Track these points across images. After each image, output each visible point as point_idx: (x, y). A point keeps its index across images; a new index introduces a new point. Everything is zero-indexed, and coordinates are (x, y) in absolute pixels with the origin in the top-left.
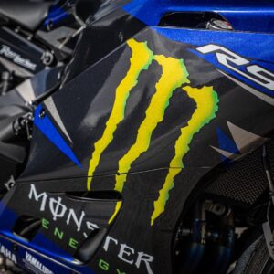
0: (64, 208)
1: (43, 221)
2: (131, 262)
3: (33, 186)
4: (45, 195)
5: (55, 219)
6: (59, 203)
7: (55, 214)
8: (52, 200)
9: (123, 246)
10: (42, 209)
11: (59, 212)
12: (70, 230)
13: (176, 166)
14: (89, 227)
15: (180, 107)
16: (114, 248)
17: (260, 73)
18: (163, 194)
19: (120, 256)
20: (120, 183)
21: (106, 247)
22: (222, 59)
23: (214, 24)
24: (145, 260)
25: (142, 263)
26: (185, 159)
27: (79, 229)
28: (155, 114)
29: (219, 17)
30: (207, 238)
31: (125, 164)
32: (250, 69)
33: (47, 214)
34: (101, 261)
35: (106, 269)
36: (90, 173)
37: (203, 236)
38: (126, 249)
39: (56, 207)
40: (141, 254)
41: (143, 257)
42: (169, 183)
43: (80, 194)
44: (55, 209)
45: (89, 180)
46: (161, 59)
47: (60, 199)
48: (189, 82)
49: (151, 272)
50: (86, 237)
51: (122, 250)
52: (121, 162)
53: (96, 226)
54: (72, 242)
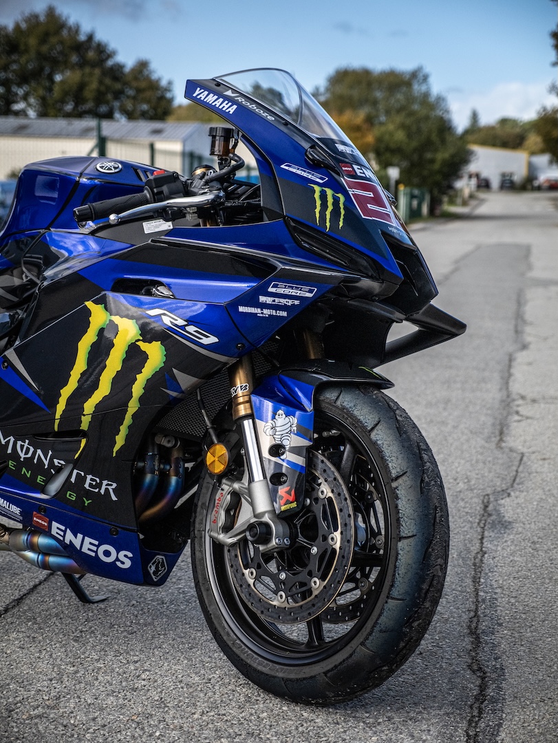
0: (32, 449)
1: (11, 463)
2: (97, 490)
4: (12, 439)
5: (22, 460)
6: (26, 445)
7: (22, 455)
8: (19, 443)
9: (89, 477)
10: (9, 451)
11: (27, 453)
12: (38, 468)
13: (133, 406)
14: (56, 464)
15: (135, 357)
16: (80, 480)
17: (196, 331)
18: (123, 430)
19: (87, 486)
20: (85, 425)
21: (73, 480)
22: (166, 320)
23: (158, 290)
24: (109, 487)
25: (107, 490)
26: (141, 399)
27: (46, 467)
29: (161, 284)
30: (159, 470)
31: (89, 406)
32: (187, 328)
33: (15, 455)
34: (69, 492)
35: (74, 499)
36: (58, 416)
37: (156, 468)
38: (91, 480)
39: (24, 450)
40: (105, 482)
41: (107, 485)
42: (128, 420)
43: (47, 435)
44: (22, 451)
45: (57, 422)
46: (116, 319)
47: (27, 441)
48: (141, 338)
49: (114, 498)
50: (54, 473)
51: (88, 481)
52: (86, 405)
53: (62, 462)
54: (39, 479)
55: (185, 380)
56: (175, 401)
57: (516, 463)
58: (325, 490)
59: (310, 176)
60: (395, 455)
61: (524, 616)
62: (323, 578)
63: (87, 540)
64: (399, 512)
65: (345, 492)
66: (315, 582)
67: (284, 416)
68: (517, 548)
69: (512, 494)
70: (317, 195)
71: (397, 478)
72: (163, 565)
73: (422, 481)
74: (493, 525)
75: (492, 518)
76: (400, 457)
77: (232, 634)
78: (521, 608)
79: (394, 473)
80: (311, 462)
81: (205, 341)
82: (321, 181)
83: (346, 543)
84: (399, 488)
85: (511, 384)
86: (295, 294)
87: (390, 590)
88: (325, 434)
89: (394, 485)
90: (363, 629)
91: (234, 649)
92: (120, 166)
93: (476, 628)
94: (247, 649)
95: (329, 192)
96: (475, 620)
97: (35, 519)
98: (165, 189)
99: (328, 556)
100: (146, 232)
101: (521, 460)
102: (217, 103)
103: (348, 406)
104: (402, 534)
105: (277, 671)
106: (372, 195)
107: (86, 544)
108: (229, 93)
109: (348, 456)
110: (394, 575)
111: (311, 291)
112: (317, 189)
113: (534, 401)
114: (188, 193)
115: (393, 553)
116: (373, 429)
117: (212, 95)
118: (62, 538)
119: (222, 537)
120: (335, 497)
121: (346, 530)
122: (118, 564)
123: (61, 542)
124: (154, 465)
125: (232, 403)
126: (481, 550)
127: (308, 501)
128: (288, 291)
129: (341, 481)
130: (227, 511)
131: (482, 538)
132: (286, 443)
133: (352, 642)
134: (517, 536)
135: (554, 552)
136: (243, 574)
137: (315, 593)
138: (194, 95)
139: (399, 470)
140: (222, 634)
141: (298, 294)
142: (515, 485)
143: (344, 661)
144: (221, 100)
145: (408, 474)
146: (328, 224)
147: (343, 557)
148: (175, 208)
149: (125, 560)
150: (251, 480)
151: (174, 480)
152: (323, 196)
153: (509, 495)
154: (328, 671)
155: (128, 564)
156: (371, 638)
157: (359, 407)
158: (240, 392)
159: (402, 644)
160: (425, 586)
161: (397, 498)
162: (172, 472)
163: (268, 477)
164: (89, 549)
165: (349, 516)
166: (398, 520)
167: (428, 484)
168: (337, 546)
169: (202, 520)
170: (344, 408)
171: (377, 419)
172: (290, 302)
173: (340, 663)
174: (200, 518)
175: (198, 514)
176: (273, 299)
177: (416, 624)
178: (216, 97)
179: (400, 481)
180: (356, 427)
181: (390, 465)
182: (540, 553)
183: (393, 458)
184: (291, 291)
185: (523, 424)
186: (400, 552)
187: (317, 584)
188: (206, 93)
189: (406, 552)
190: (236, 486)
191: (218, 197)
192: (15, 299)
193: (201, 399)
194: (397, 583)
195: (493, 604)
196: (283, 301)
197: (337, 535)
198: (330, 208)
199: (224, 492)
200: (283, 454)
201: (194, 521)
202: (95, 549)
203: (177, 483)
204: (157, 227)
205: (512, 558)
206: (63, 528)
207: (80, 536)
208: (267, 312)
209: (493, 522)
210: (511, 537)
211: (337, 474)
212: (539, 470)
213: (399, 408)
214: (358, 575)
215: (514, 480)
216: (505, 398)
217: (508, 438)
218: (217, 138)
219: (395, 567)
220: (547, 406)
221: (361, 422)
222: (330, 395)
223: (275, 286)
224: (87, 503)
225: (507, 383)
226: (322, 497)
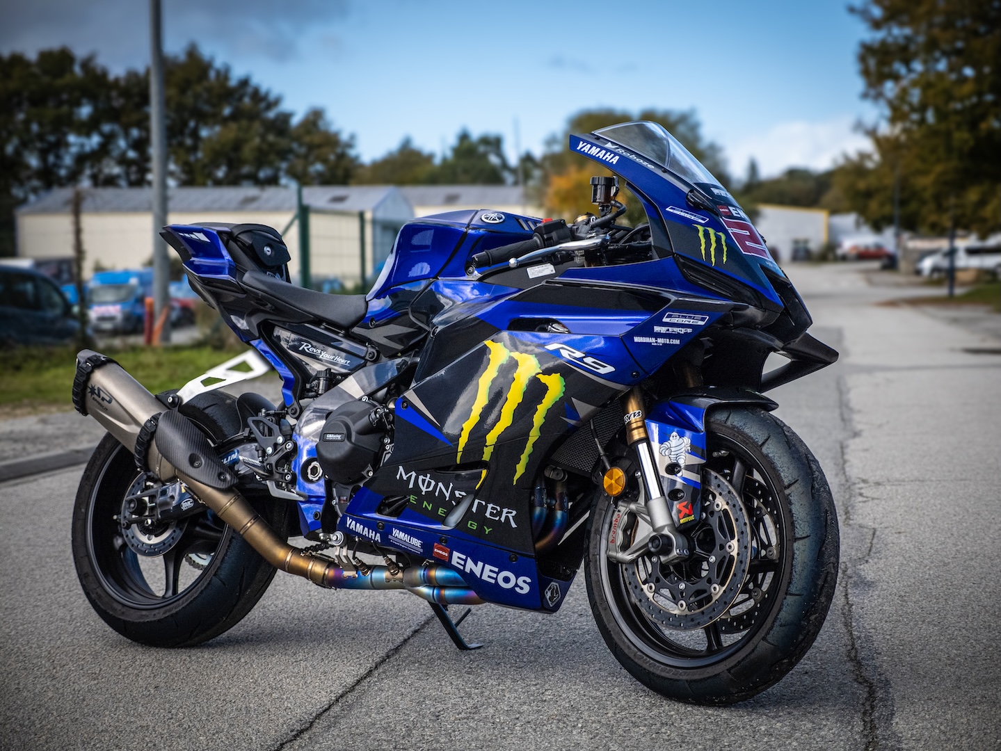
0: (433, 483)
1: (412, 497)
2: (497, 519)
3: (401, 468)
4: (414, 474)
5: (423, 493)
6: (428, 479)
7: (424, 489)
8: (421, 477)
9: (490, 506)
10: (411, 486)
11: (428, 486)
12: (439, 500)
13: (534, 435)
14: (457, 495)
15: (536, 390)
16: (482, 509)
17: (593, 362)
18: (524, 458)
19: (488, 514)
20: (487, 455)
21: (474, 509)
22: (565, 353)
23: (553, 328)
24: (509, 515)
25: (507, 518)
26: (542, 428)
28: (515, 396)
29: (555, 321)
30: (547, 504)
31: (492, 438)
32: (585, 360)
33: (416, 490)
34: (470, 522)
35: (475, 528)
36: (460, 448)
37: (545, 502)
38: (492, 508)
39: (426, 483)
40: (505, 510)
41: (507, 513)
42: (529, 448)
43: (448, 469)
44: (423, 485)
45: (459, 455)
46: (516, 355)
47: (429, 475)
48: (541, 372)
49: (514, 525)
50: (454, 504)
51: (489, 510)
52: (488, 437)
53: (464, 494)
54: (441, 511)
55: (583, 409)
56: (574, 429)
57: (870, 537)
58: (721, 503)
59: (693, 218)
60: (787, 466)
61: (901, 647)
62: (722, 584)
63: (488, 567)
64: (793, 516)
65: (740, 503)
66: (715, 588)
67: (678, 437)
68: (885, 600)
69: (870, 560)
70: (701, 234)
71: (790, 485)
72: (557, 593)
73: (813, 487)
74: (856, 585)
75: (853, 579)
76: (791, 467)
77: (633, 647)
78: (897, 642)
79: (786, 482)
80: (705, 480)
81: (602, 371)
82: (703, 222)
83: (743, 549)
84: (792, 494)
85: (847, 469)
86: (688, 323)
87: (788, 586)
88: (715, 454)
89: (787, 492)
90: (764, 626)
91: (636, 660)
92: (504, 217)
93: (856, 656)
94: (648, 659)
95: (711, 231)
96: (853, 651)
97: (435, 550)
98: (554, 235)
99: (725, 565)
100: (530, 277)
101: (874, 534)
102: (601, 155)
103: (738, 425)
104: (797, 536)
105: (680, 675)
106: (748, 234)
107: (486, 572)
108: (609, 145)
109: (738, 472)
110: (791, 573)
111: (703, 319)
112: (701, 229)
113: (878, 484)
114: (575, 238)
115: (789, 553)
116: (763, 444)
117: (594, 148)
118: (462, 568)
119: (622, 556)
120: (731, 509)
121: (743, 538)
122: (517, 589)
123: (462, 573)
124: (543, 498)
125: (625, 430)
126: (847, 603)
127: (704, 515)
128: (681, 321)
129: (735, 493)
130: (625, 531)
131: (846, 595)
132: (682, 462)
133: (754, 639)
134: (882, 592)
135: (924, 602)
136: (642, 590)
137: (715, 598)
138: (578, 148)
139: (790, 478)
140: (623, 647)
141: (691, 323)
142: (872, 554)
143: (747, 656)
144: (604, 152)
145: (799, 482)
146: (713, 260)
147: (741, 562)
148: (563, 252)
149: (523, 585)
150: (648, 497)
151: (559, 514)
152: (707, 235)
153: (867, 561)
154: (732, 667)
155: (526, 589)
156: (772, 632)
157: (748, 426)
158: (633, 419)
159: (801, 637)
160: (820, 582)
161: (790, 503)
162: (557, 506)
163: (666, 492)
164: (489, 577)
165: (745, 524)
166: (793, 523)
167: (818, 490)
168: (734, 553)
169: (596, 545)
170: (734, 427)
171: (766, 435)
172: (683, 331)
173: (743, 659)
174: (594, 543)
175: (591, 540)
176: (666, 328)
177: (813, 617)
178: (599, 149)
179: (792, 488)
180: (747, 444)
181: (782, 474)
182: (909, 603)
183: (784, 468)
184: (684, 320)
185: (870, 504)
186: (796, 552)
187: (718, 591)
188: (589, 146)
189: (802, 552)
190: (633, 506)
191: (604, 240)
192: (400, 347)
193: (595, 428)
194: (795, 580)
195: (868, 639)
196: (677, 330)
197: (734, 543)
198: (714, 245)
199: (621, 514)
200: (679, 472)
201: (588, 545)
202: (494, 575)
203: (563, 516)
204: (540, 272)
205: (880, 608)
206: (464, 557)
207: (480, 564)
208: (661, 341)
209: (855, 582)
210: (877, 592)
211: (730, 487)
212: (895, 541)
213: (785, 425)
214: (751, 586)
215: (870, 551)
216: (843, 481)
217: (856, 516)
218: (599, 187)
219: (792, 565)
220: (894, 487)
221: (752, 438)
222: (720, 417)
223: (669, 316)
224: (487, 531)
225: (843, 469)
226: (717, 509)
